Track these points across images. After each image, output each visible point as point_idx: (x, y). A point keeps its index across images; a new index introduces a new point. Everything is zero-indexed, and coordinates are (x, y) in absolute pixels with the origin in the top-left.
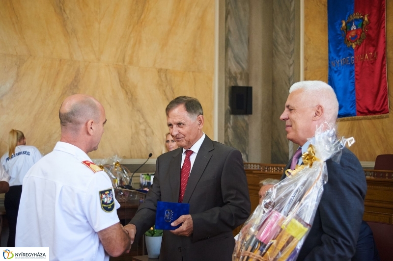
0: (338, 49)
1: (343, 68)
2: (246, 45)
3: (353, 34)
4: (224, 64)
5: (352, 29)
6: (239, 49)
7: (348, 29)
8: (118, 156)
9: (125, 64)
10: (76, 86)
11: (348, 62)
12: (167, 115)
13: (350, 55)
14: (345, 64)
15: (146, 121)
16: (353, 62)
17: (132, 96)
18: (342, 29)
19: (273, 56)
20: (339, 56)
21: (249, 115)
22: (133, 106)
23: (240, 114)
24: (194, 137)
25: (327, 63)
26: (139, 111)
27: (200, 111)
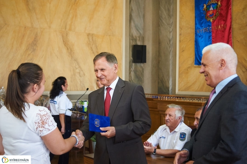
0: (201, 22)
1: (204, 34)
2: (142, 19)
3: (211, 13)
4: (129, 31)
5: (210, 10)
6: (138, 21)
7: (208, 10)
9: (67, 30)
10: (36, 44)
11: (208, 31)
12: (94, 63)
13: (209, 26)
14: (206, 32)
15: (80, 67)
16: (210, 30)
17: (71, 51)
18: (204, 10)
19: (159, 26)
20: (202, 27)
21: (144, 63)
22: (72, 57)
24: (112, 79)
25: (194, 31)
26: (76, 60)
27: (116, 62)
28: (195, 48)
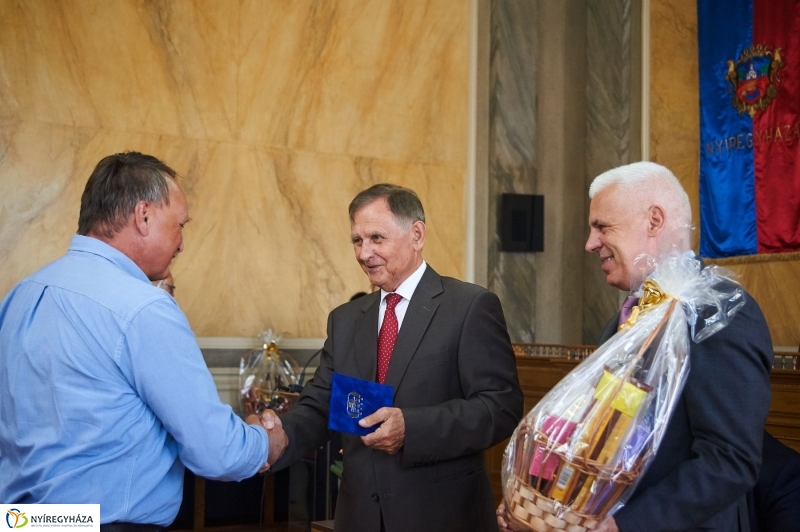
0: (720, 118)
1: (730, 156)
2: (530, 112)
3: (751, 87)
4: (487, 149)
5: (748, 78)
6: (516, 118)
7: (740, 79)
8: (273, 331)
9: (290, 146)
10: (192, 189)
11: (741, 145)
12: (352, 218)
13: (745, 130)
14: (733, 149)
15: (329, 262)
16: (750, 143)
17: (302, 210)
18: (727, 78)
19: (586, 134)
20: (722, 133)
21: (538, 253)
22: (305, 231)
23: (518, 250)
24: (405, 266)
25: (695, 147)
26: (316, 241)
27: (419, 214)
28: (701, 203)
